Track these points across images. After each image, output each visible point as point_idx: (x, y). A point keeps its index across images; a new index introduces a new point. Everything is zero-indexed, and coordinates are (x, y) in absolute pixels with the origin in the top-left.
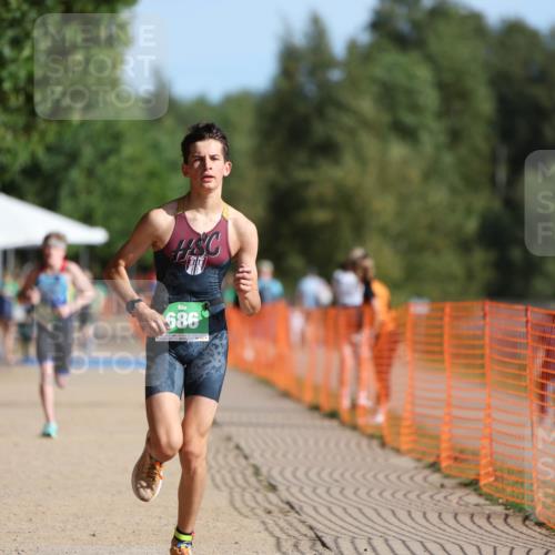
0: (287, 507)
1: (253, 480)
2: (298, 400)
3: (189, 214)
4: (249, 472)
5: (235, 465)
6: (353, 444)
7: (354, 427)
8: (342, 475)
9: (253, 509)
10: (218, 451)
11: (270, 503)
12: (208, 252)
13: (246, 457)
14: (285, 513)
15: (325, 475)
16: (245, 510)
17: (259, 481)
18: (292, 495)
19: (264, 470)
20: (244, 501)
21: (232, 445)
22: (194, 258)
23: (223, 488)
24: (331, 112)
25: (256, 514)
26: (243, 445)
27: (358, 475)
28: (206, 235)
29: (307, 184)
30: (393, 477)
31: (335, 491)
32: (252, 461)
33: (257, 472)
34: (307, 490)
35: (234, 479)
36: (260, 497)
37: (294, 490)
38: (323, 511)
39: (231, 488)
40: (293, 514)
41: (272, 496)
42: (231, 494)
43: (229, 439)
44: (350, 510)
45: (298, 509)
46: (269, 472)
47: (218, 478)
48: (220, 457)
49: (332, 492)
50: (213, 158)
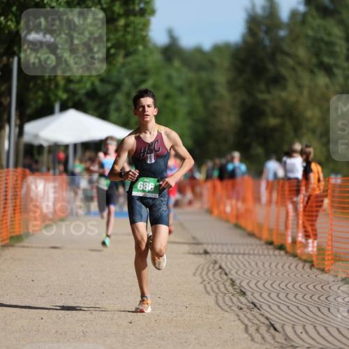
0: (252, 306)
1: (230, 288)
2: (260, 239)
3: (142, 136)
4: (228, 283)
5: (219, 279)
6: (293, 267)
7: (295, 256)
8: (286, 285)
9: (230, 307)
10: (209, 270)
11: (241, 303)
12: (155, 151)
13: (226, 274)
14: (251, 310)
15: (275, 285)
16: (225, 308)
17: (234, 289)
18: (255, 298)
19: (237, 282)
20: (225, 302)
21: (217, 266)
22: (149, 155)
23: (212, 293)
24: (279, 57)
25: (232, 310)
26: (224, 266)
27: (297, 286)
28: (152, 143)
29: (265, 102)
30: (318, 287)
31: (282, 296)
32: (230, 276)
33: (233, 283)
34: (265, 295)
35: (218, 288)
36: (235, 299)
37: (257, 295)
38: (274, 308)
39: (217, 294)
40: (256, 310)
41: (242, 299)
42: (216, 297)
43: (216, 262)
44: (291, 307)
45: (258, 306)
46: (241, 283)
47: (209, 289)
48: (210, 274)
49: (280, 296)
50: (149, 106)
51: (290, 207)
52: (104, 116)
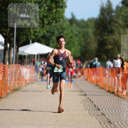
0: (102, 114)
1: (94, 108)
2: (105, 90)
4: (93, 106)
5: (90, 104)
6: (117, 100)
7: (118, 96)
8: (115, 107)
9: (94, 115)
10: (86, 101)
12: (63, 56)
13: (93, 103)
15: (111, 107)
16: (92, 115)
17: (96, 108)
19: (97, 106)
20: (92, 113)
21: (89, 100)
22: (61, 57)
23: (87, 110)
24: (112, 23)
26: (92, 100)
27: (118, 107)
29: (107, 40)
31: (113, 111)
32: (94, 103)
33: (95, 106)
34: (107, 110)
35: (90, 108)
36: (96, 112)
37: (104, 110)
38: (110, 115)
40: (103, 116)
41: (98, 112)
42: (89, 111)
43: (89, 98)
44: (117, 115)
45: (104, 114)
47: (86, 108)
48: (87, 103)
50: (63, 41)
51: (116, 78)
52: (48, 45)
